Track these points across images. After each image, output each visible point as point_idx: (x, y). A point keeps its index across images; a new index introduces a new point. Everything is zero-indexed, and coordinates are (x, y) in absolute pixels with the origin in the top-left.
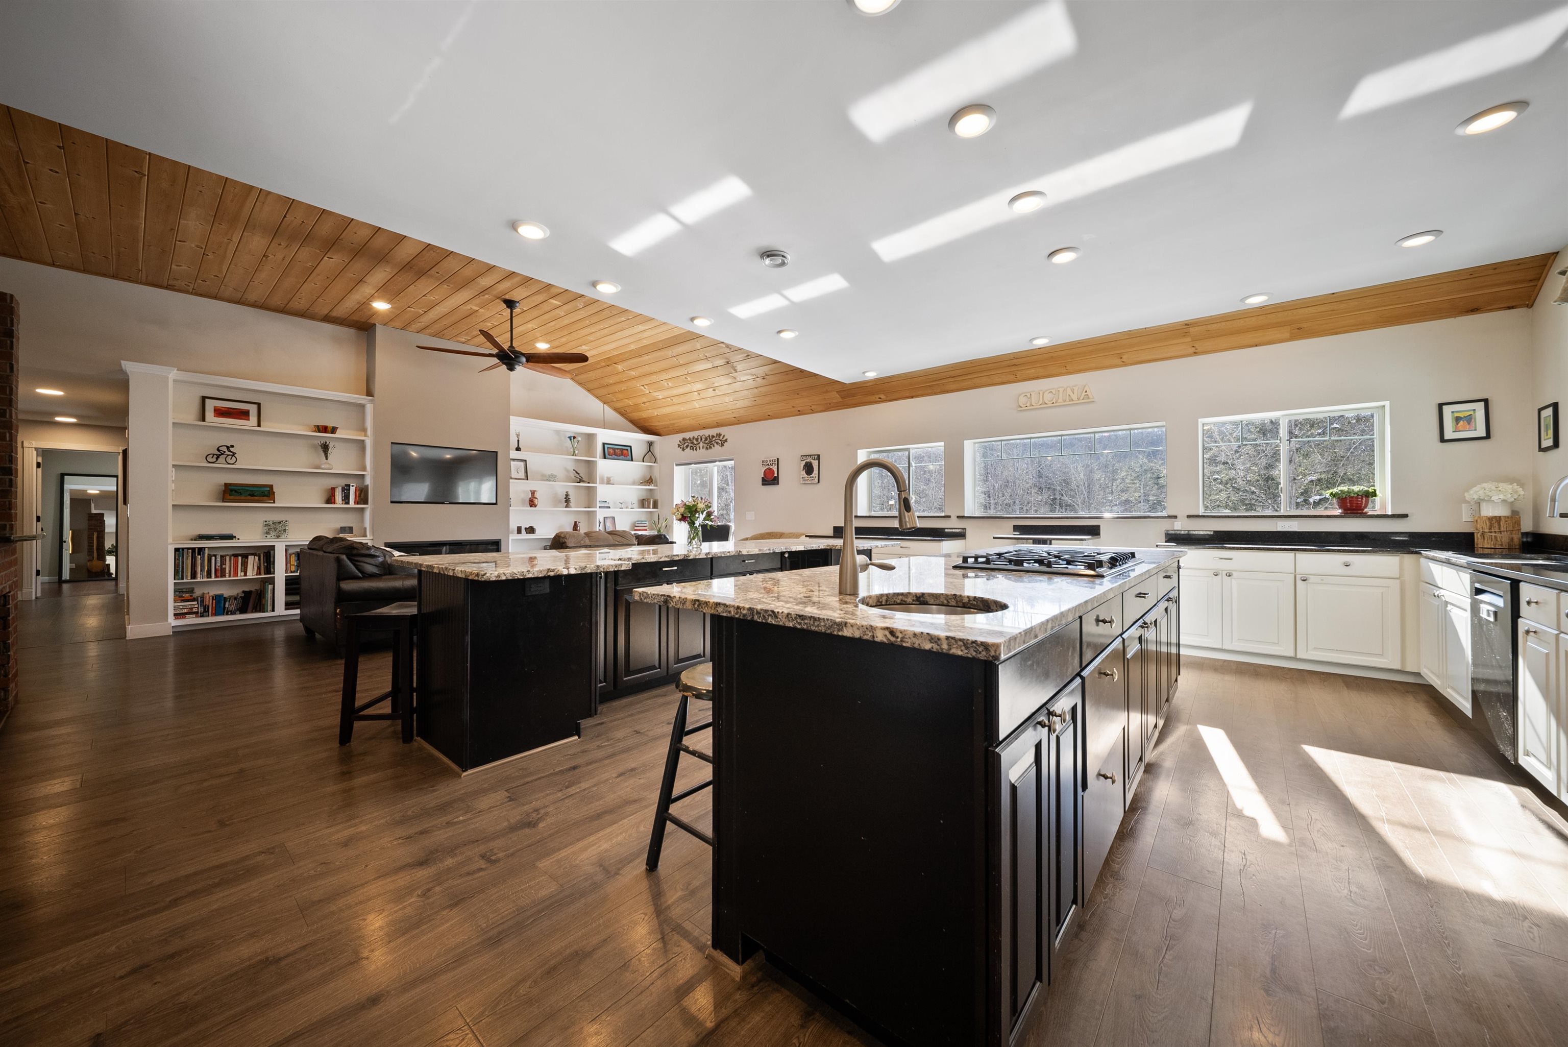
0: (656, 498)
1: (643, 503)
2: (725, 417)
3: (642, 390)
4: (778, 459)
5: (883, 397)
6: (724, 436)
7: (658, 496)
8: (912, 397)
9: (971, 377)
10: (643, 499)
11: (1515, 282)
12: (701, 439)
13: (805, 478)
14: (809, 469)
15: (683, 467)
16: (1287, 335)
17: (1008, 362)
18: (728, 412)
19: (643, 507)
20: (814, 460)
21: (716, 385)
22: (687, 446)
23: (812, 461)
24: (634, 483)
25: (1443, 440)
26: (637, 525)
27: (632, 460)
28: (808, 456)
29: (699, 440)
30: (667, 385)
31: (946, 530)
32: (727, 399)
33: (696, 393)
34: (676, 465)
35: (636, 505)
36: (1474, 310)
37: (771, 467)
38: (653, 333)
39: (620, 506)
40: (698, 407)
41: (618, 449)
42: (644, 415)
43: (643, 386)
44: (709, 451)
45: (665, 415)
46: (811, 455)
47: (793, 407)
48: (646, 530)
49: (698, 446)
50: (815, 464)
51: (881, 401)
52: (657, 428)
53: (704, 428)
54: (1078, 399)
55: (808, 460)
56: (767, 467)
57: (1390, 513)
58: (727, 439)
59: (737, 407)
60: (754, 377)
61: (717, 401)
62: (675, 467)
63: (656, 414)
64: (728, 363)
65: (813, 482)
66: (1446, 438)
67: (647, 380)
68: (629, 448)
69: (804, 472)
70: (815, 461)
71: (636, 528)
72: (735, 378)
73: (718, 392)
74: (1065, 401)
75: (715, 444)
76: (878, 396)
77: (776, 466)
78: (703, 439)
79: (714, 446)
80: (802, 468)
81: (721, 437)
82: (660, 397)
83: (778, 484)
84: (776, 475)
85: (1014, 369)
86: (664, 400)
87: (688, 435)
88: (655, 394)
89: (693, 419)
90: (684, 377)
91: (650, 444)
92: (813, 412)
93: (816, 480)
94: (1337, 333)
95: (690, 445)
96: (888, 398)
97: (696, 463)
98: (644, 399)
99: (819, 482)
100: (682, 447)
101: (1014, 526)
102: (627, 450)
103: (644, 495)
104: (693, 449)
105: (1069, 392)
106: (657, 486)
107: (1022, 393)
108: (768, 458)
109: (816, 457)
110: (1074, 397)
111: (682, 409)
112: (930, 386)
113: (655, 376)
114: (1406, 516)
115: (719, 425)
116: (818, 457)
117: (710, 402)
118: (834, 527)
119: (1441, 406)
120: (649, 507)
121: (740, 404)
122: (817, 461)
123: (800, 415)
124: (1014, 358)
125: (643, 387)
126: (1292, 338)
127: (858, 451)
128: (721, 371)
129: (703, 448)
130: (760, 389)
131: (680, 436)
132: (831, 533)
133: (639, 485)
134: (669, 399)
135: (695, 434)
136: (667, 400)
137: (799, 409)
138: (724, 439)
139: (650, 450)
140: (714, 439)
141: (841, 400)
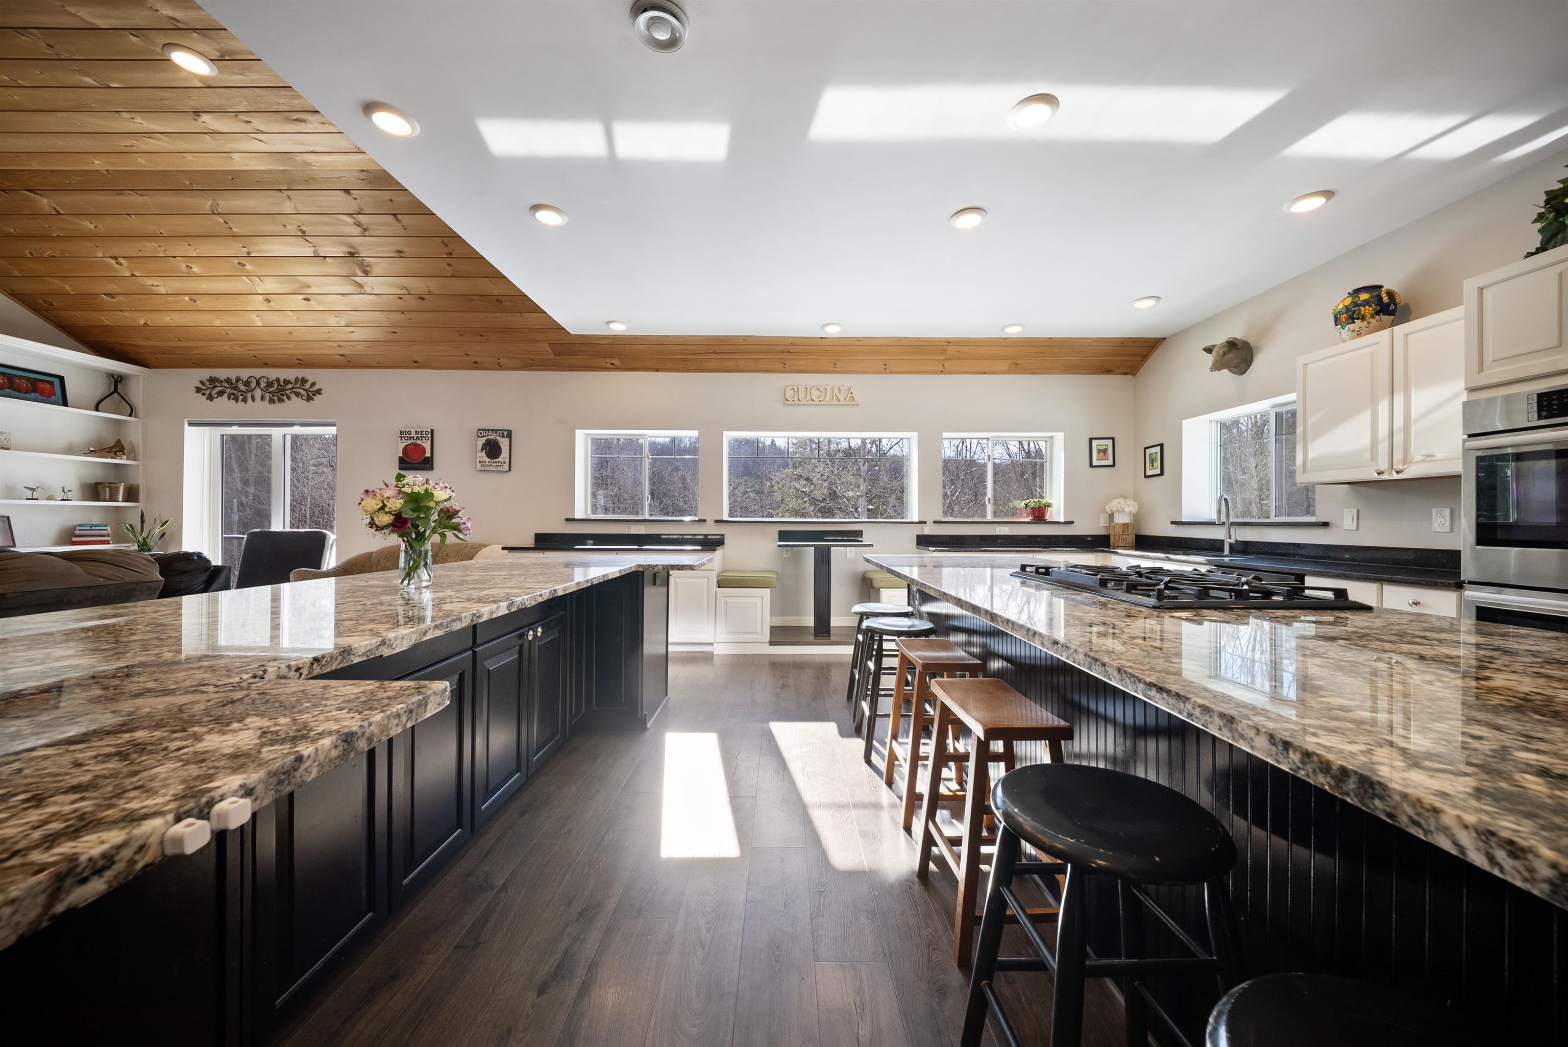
0: (134, 482)
1: (94, 491)
2: (318, 352)
3: (109, 267)
4: (432, 431)
5: (617, 362)
6: (313, 384)
7: (139, 479)
8: (657, 370)
9: (732, 357)
10: (97, 484)
11: (1129, 355)
12: (258, 384)
13: (485, 462)
14: (492, 450)
15: (206, 429)
16: (1006, 368)
17: (784, 347)
18: (330, 344)
19: (97, 498)
20: (503, 436)
21: (314, 290)
22: (221, 394)
23: (498, 438)
24: (70, 450)
25: (1091, 466)
26: (77, 532)
27: (65, 403)
28: (492, 430)
29: (253, 385)
30: (185, 269)
31: (663, 537)
32: (332, 320)
33: (260, 298)
34: (190, 424)
35: (76, 492)
36: (1109, 372)
37: (419, 442)
38: (171, 147)
39: (29, 494)
40: (260, 324)
41: (20, 377)
42: (105, 319)
43: (116, 258)
44: (278, 406)
45: (166, 329)
46: (496, 431)
47: (467, 355)
48: (107, 542)
49: (249, 395)
50: (504, 443)
51: (614, 368)
52: (141, 351)
53: (266, 365)
54: (845, 400)
55: (491, 437)
56: (410, 442)
57: (1062, 520)
58: (320, 390)
59: (352, 339)
60: (404, 292)
61: (309, 319)
62: (187, 428)
63: (142, 322)
64: (351, 255)
65: (500, 469)
66: (1094, 464)
67: (130, 249)
68: (56, 382)
69: (483, 454)
70: (503, 439)
71: (74, 539)
72: (360, 286)
73: (314, 305)
74: (832, 400)
75: (293, 396)
76: (609, 361)
77: (429, 442)
78: (263, 385)
79: (289, 398)
80: (479, 447)
81: (308, 385)
82: (163, 290)
83: (432, 469)
84: (428, 454)
85: (786, 356)
86: (171, 298)
87: (222, 374)
88: (150, 282)
89: (241, 346)
90: (236, 261)
91: (117, 380)
92: (500, 367)
93: (506, 467)
94: (1035, 373)
95: (228, 391)
96: (623, 366)
97: (240, 425)
98: (112, 287)
99: (510, 470)
100: (207, 392)
101: (780, 532)
102: (52, 383)
103: (97, 475)
104: (236, 399)
105: (836, 391)
106: (134, 459)
107: (789, 386)
108: (413, 428)
109: (505, 433)
110: (841, 397)
111: (218, 323)
112: (684, 360)
113: (155, 245)
114: (1072, 522)
115: (302, 363)
116: (509, 434)
117: (290, 320)
118: (536, 535)
119: (1091, 440)
120: (113, 498)
121: (359, 334)
122: (508, 439)
123: (476, 368)
124: (792, 344)
125: (113, 262)
126: (1009, 372)
127: (577, 431)
128: (332, 267)
129: (262, 398)
130: (408, 315)
131: (205, 374)
132: (531, 542)
133: (85, 454)
134: (187, 298)
135: (245, 374)
136: (179, 298)
137: (476, 359)
138: (315, 388)
139: (116, 391)
140: (290, 386)
141: (552, 357)
